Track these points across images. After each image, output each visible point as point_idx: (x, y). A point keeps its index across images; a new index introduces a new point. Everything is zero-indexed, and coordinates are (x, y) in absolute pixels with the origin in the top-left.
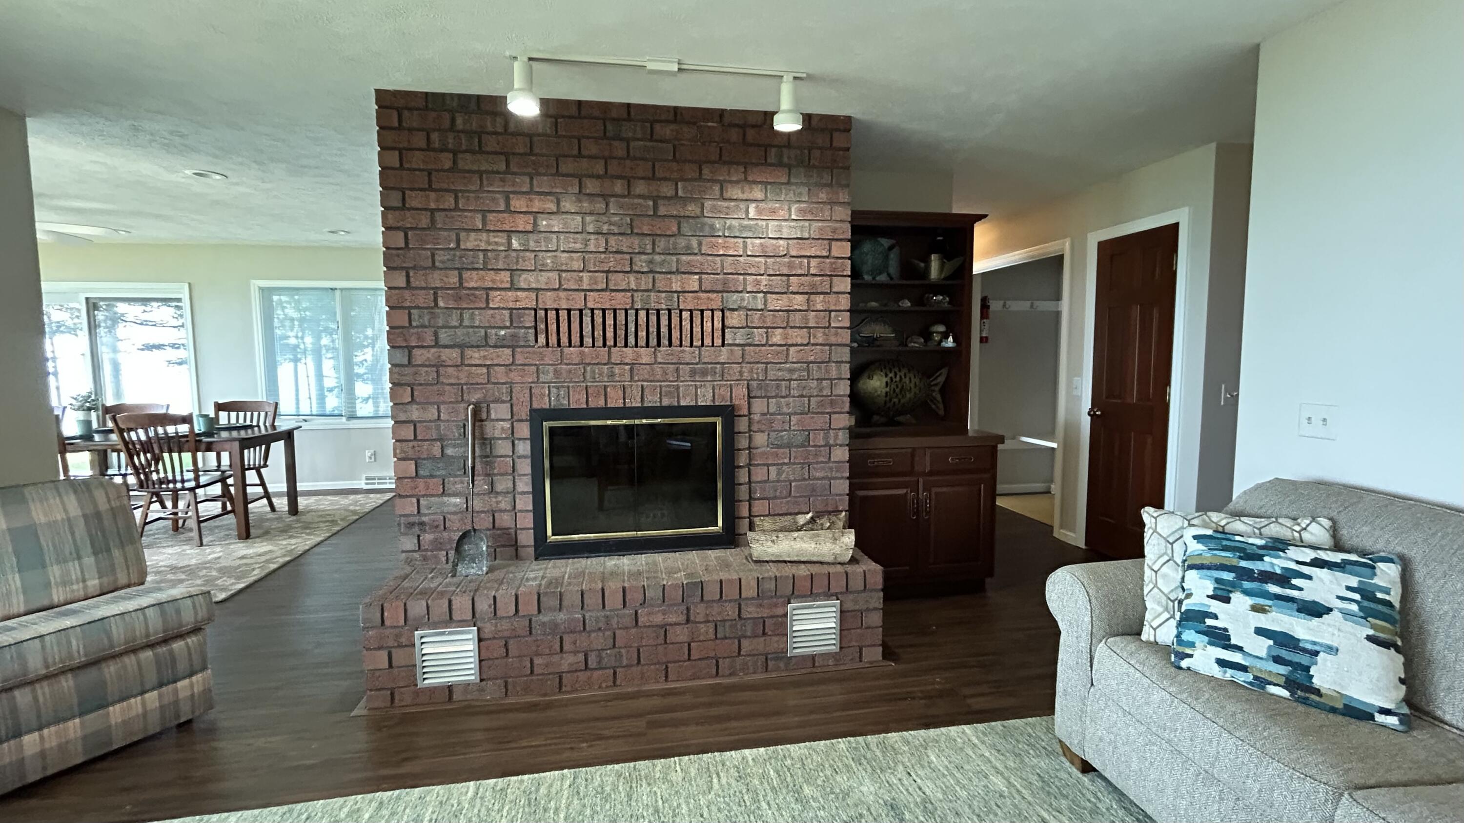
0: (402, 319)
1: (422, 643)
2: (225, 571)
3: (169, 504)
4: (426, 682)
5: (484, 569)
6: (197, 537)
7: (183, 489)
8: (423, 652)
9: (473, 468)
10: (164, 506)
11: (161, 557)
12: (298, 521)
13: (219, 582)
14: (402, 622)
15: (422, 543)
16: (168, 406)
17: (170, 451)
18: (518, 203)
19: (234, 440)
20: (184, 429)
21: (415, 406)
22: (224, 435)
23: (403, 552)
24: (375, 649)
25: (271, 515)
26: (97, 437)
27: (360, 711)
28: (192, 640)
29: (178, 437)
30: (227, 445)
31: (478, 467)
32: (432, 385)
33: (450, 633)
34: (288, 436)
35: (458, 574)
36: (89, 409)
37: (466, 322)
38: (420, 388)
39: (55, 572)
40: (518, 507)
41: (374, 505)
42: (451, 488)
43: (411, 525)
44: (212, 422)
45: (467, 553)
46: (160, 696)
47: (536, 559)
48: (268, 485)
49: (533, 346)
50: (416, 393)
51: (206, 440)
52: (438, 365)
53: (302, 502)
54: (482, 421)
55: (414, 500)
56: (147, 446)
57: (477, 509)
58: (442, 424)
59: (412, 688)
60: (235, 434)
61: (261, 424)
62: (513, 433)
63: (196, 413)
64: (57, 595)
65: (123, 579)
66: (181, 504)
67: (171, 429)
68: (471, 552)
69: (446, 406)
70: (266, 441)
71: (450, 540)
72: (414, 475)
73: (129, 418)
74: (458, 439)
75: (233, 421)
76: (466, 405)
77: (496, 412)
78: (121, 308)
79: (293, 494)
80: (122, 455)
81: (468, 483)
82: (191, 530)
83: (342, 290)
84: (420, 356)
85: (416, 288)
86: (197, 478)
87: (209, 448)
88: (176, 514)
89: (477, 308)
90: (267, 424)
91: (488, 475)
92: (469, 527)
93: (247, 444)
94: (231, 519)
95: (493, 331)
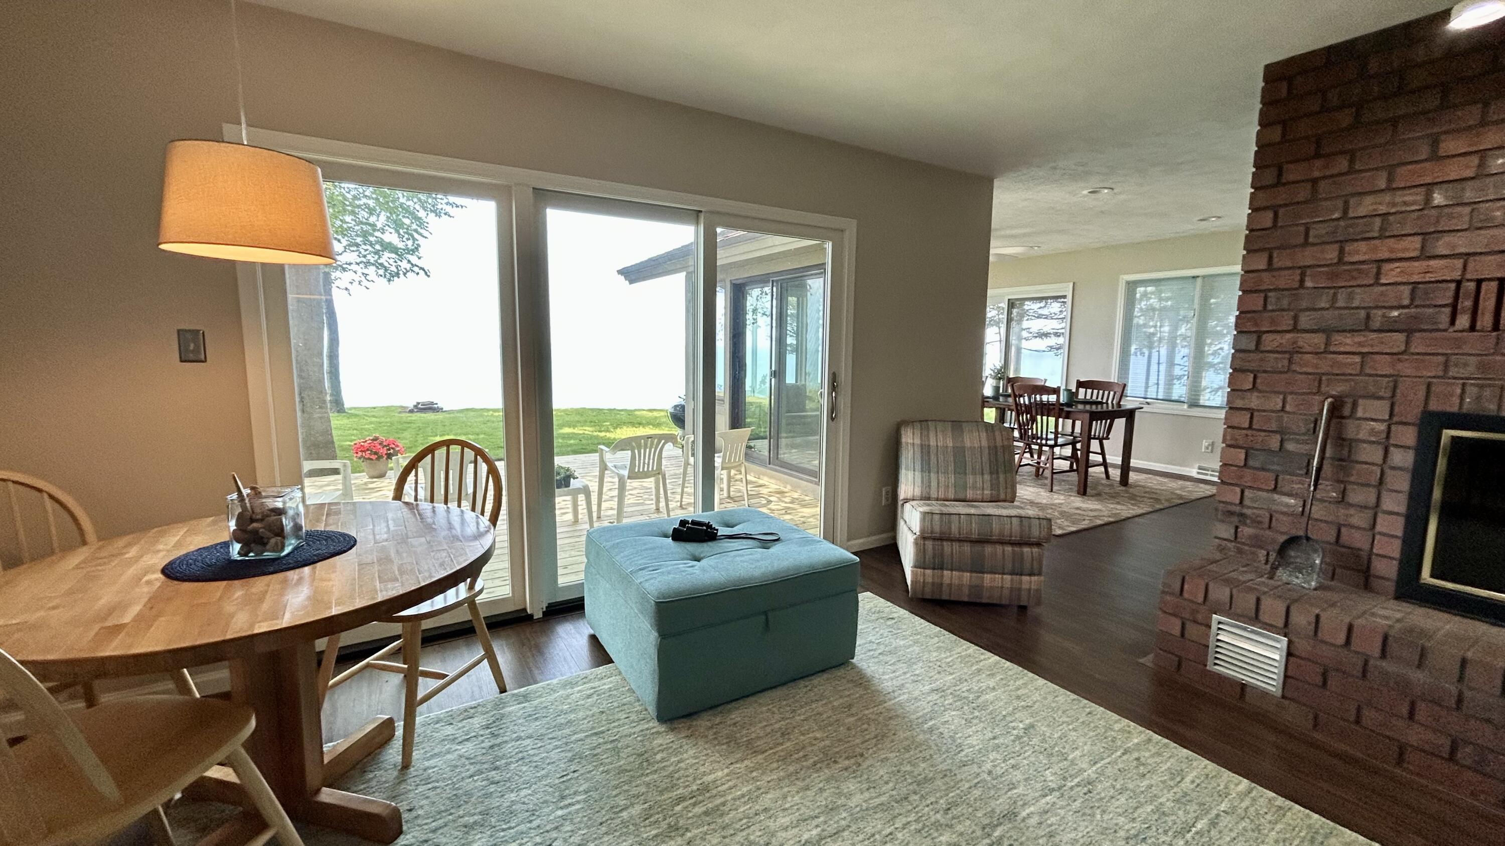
0: (1257, 302)
1: (1219, 629)
2: (1063, 514)
3: (1036, 456)
4: (1216, 667)
5: (1313, 584)
6: (1049, 484)
7: (1046, 445)
8: (1219, 637)
9: (1319, 470)
10: (1032, 456)
11: (1026, 493)
12: (1127, 492)
13: (1059, 521)
14: (1200, 599)
15: (1239, 535)
16: (1046, 380)
17: (1042, 415)
18: (1450, 145)
19: (1087, 411)
20: (1053, 398)
21: (1256, 394)
22: (1080, 407)
23: (1216, 537)
24: (1170, 614)
25: (1105, 482)
26: (1001, 399)
27: (1148, 660)
28: (1035, 550)
29: (1049, 404)
30: (1081, 416)
31: (1327, 467)
32: (1281, 372)
33: (1253, 632)
34: (1130, 415)
35: (1276, 578)
36: (1000, 379)
37: (1341, 303)
38: (1264, 375)
39: (970, 479)
40: (1379, 528)
41: (1201, 495)
42: (1284, 486)
43: (1231, 513)
44: (1072, 395)
45: (1292, 560)
46: (1012, 580)
47: (1397, 598)
48: (1107, 457)
49: (1445, 330)
50: (1259, 381)
51: (1066, 409)
52: (1294, 352)
53: (1133, 476)
54: (1343, 418)
55: (1238, 490)
56: (1028, 409)
57: (1315, 515)
58: (1285, 416)
59: (1201, 666)
60: (1088, 407)
61: (1110, 402)
62: (1388, 437)
63: (1063, 387)
64: (970, 494)
65: (1002, 496)
66: (1043, 458)
67: (1045, 398)
68: (1298, 560)
69: (1295, 397)
70: (1112, 415)
71: (1274, 541)
72: (1242, 464)
73: (1020, 388)
74: (1304, 434)
75: (1088, 397)
76: (1321, 398)
77: (1365, 411)
78: (1028, 305)
79: (1125, 468)
80: (1014, 413)
81: (1309, 485)
82: (1046, 478)
83: (1204, 277)
84: (1270, 341)
85: (1280, 269)
86: (1056, 438)
87: (1068, 416)
88: (1038, 463)
89: (1359, 286)
90: (1114, 402)
91: (1339, 481)
92: (1301, 533)
93: (1095, 416)
94: (1074, 476)
95: (1380, 312)
